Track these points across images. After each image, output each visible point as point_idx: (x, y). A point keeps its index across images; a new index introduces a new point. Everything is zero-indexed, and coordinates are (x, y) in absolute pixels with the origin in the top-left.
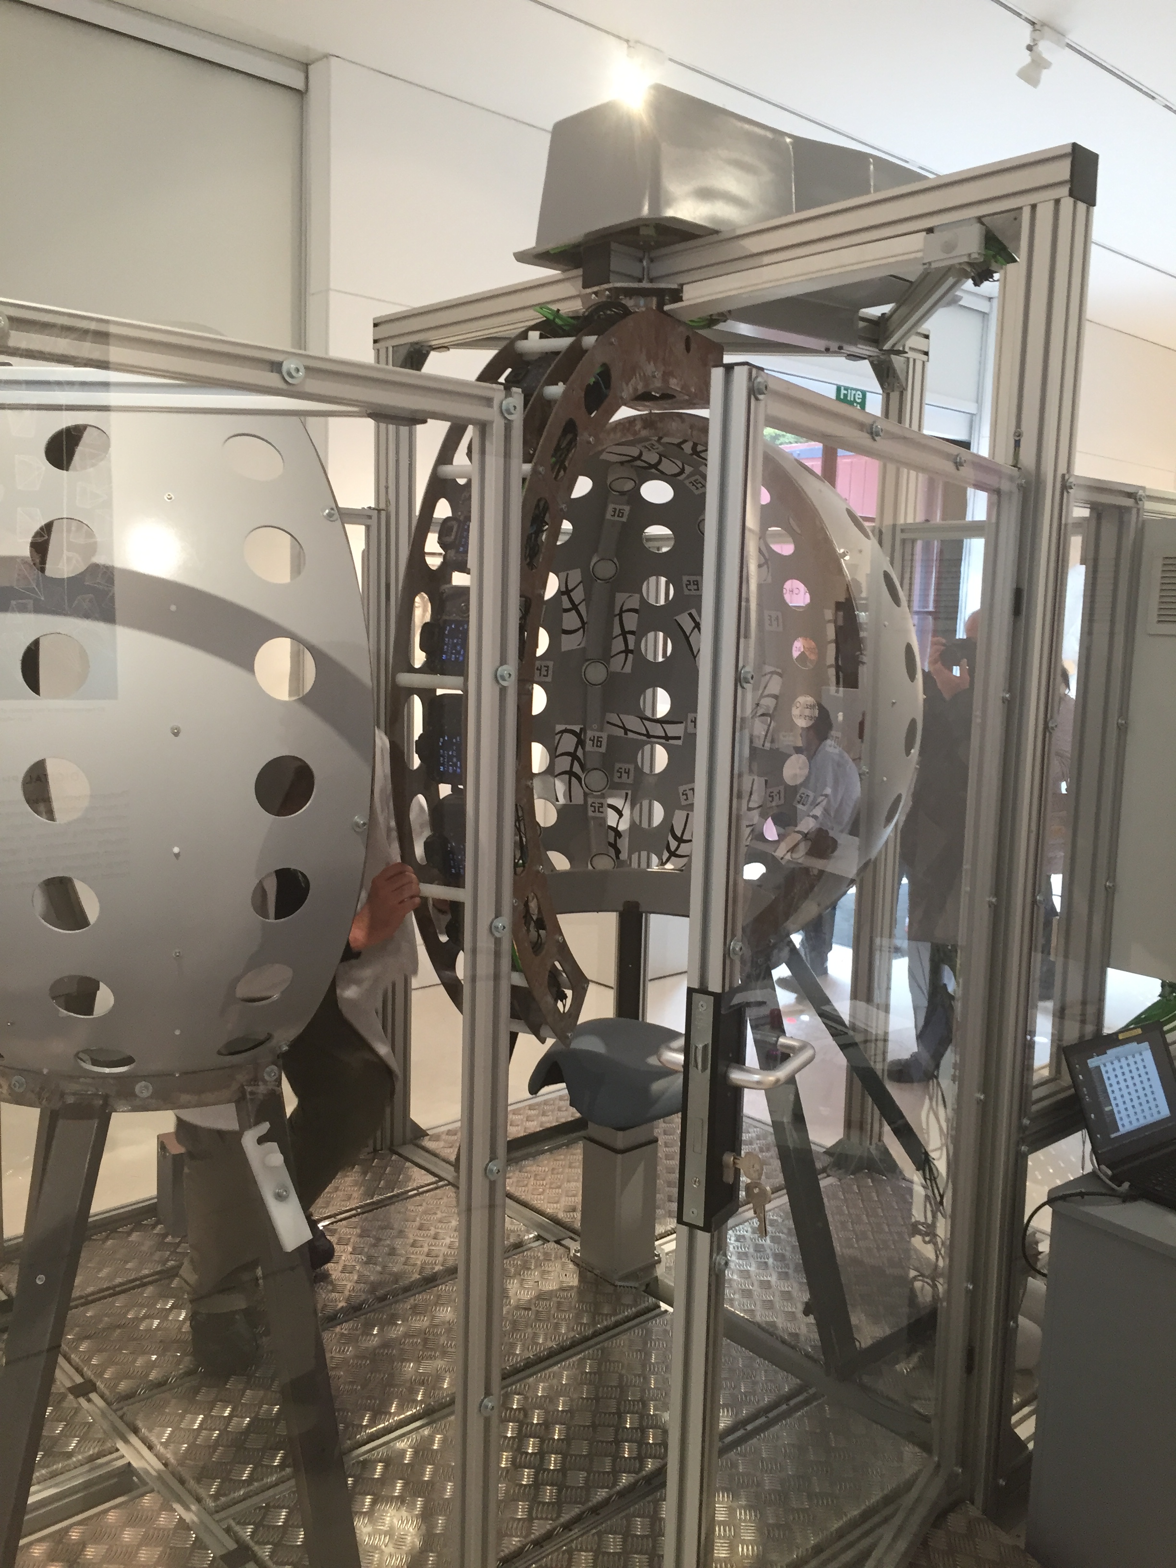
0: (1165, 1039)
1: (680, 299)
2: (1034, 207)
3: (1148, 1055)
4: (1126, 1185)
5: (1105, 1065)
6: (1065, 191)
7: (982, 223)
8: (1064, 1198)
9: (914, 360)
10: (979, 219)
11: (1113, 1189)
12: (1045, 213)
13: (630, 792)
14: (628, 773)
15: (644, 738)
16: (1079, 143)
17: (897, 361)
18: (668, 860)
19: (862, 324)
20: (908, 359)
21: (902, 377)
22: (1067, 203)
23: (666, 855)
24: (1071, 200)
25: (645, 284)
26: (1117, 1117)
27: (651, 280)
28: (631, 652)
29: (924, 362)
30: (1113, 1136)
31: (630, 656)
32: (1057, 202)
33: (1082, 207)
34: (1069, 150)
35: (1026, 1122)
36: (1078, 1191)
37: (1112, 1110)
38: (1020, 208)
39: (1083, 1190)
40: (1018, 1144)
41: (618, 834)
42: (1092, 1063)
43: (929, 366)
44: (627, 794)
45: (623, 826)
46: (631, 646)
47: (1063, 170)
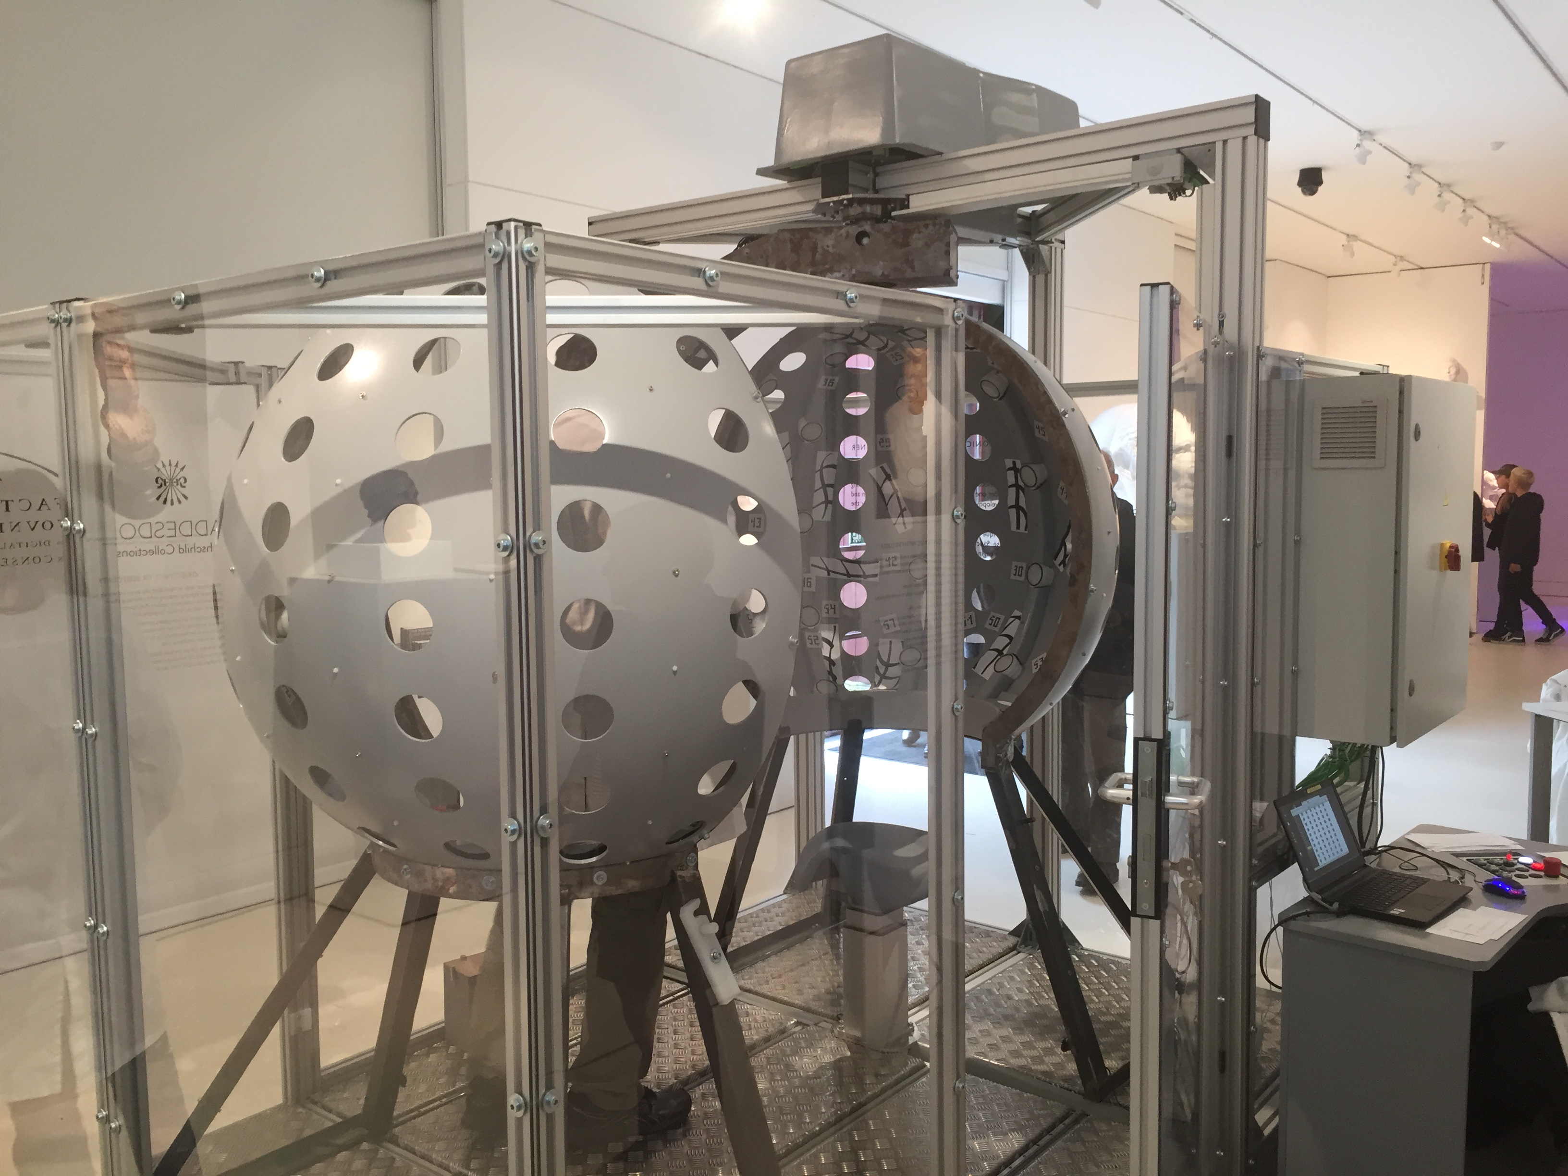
0: (1335, 791)
1: (908, 207)
2: (1225, 142)
3: (1327, 804)
4: (1336, 905)
5: (1302, 815)
6: (1251, 130)
7: (1182, 154)
8: (1294, 918)
9: (1056, 248)
10: (1179, 150)
11: (1327, 908)
12: (1234, 147)
13: (837, 625)
14: (834, 609)
15: (845, 577)
16: (1262, 95)
17: (1044, 248)
18: (880, 683)
19: (1019, 220)
20: (1051, 247)
21: (1047, 262)
22: (1252, 140)
23: (877, 678)
24: (1255, 138)
25: (870, 195)
26: (1316, 854)
27: (876, 191)
28: (830, 502)
29: (1062, 250)
30: (1316, 869)
31: (830, 506)
32: (1245, 138)
33: (1262, 141)
34: (1254, 100)
35: (1255, 862)
36: (1304, 911)
37: (1312, 849)
38: (1215, 143)
39: (1308, 910)
40: (1250, 880)
41: (832, 663)
42: (1294, 812)
43: (1066, 252)
44: (835, 627)
45: (835, 656)
46: (830, 498)
47: (1249, 115)
